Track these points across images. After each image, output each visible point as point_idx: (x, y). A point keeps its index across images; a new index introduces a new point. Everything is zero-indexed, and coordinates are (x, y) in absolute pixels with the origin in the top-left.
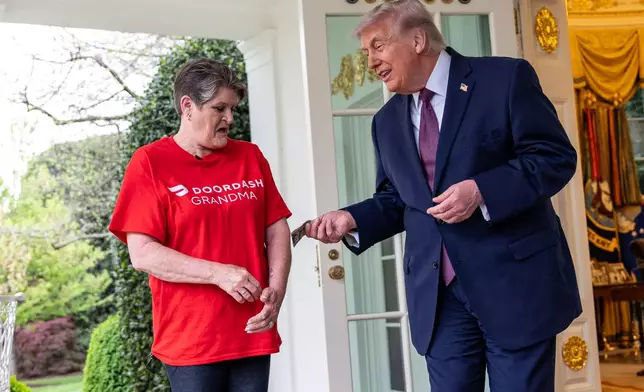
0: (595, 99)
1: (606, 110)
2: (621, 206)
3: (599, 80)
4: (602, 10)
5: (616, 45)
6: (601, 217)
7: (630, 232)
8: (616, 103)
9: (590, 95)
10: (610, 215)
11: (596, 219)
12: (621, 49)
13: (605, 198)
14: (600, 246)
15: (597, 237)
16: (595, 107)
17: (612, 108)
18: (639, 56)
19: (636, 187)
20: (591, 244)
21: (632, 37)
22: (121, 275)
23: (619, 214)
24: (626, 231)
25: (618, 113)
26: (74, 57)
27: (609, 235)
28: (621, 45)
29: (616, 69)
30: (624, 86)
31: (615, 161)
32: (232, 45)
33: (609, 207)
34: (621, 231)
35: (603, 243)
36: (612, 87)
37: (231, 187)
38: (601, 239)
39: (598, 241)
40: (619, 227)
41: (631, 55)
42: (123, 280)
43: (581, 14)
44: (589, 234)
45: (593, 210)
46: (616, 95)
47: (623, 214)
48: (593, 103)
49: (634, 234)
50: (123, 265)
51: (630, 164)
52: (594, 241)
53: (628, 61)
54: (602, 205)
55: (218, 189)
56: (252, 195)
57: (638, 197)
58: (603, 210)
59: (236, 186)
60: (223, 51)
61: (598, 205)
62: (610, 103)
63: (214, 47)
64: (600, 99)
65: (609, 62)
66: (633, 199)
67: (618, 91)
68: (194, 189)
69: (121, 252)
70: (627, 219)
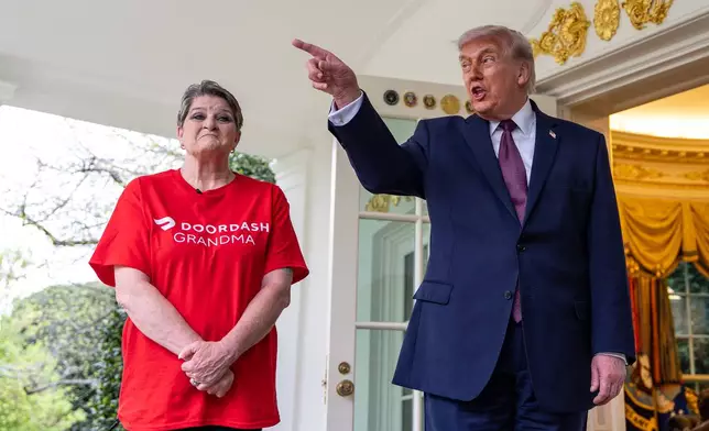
0: (637, 268)
1: (648, 281)
2: (661, 383)
3: (642, 249)
4: (647, 179)
5: (660, 215)
6: (639, 393)
7: (669, 413)
8: (658, 274)
9: (633, 262)
10: (649, 392)
11: (635, 395)
12: (663, 220)
13: (644, 373)
14: (638, 425)
15: (635, 415)
16: (637, 276)
17: (654, 279)
18: (682, 229)
19: (676, 364)
20: (628, 423)
21: (675, 209)
22: (101, 412)
23: (658, 392)
24: (665, 411)
25: (660, 285)
26: (87, 167)
27: (647, 414)
28: (664, 216)
29: (660, 240)
30: (666, 258)
31: (655, 335)
32: (264, 167)
33: (648, 383)
34: (661, 411)
35: (641, 423)
36: (654, 257)
37: (228, 228)
38: (640, 418)
39: (636, 419)
40: (657, 406)
41: (674, 227)
42: (102, 418)
43: (626, 181)
44: (627, 411)
45: (631, 385)
46: (658, 266)
47: (662, 393)
48: (635, 271)
49: (673, 414)
50: (105, 400)
51: (670, 339)
52: (631, 420)
53: (671, 232)
54: (641, 382)
55: (211, 229)
56: (250, 239)
57: (678, 375)
58: (641, 386)
59: (234, 227)
60: (253, 171)
61: (637, 381)
62: (652, 273)
63: (245, 166)
64: (643, 268)
65: (652, 232)
66: (673, 377)
67: (661, 262)
68: (183, 224)
69: (105, 384)
70: (667, 398)
